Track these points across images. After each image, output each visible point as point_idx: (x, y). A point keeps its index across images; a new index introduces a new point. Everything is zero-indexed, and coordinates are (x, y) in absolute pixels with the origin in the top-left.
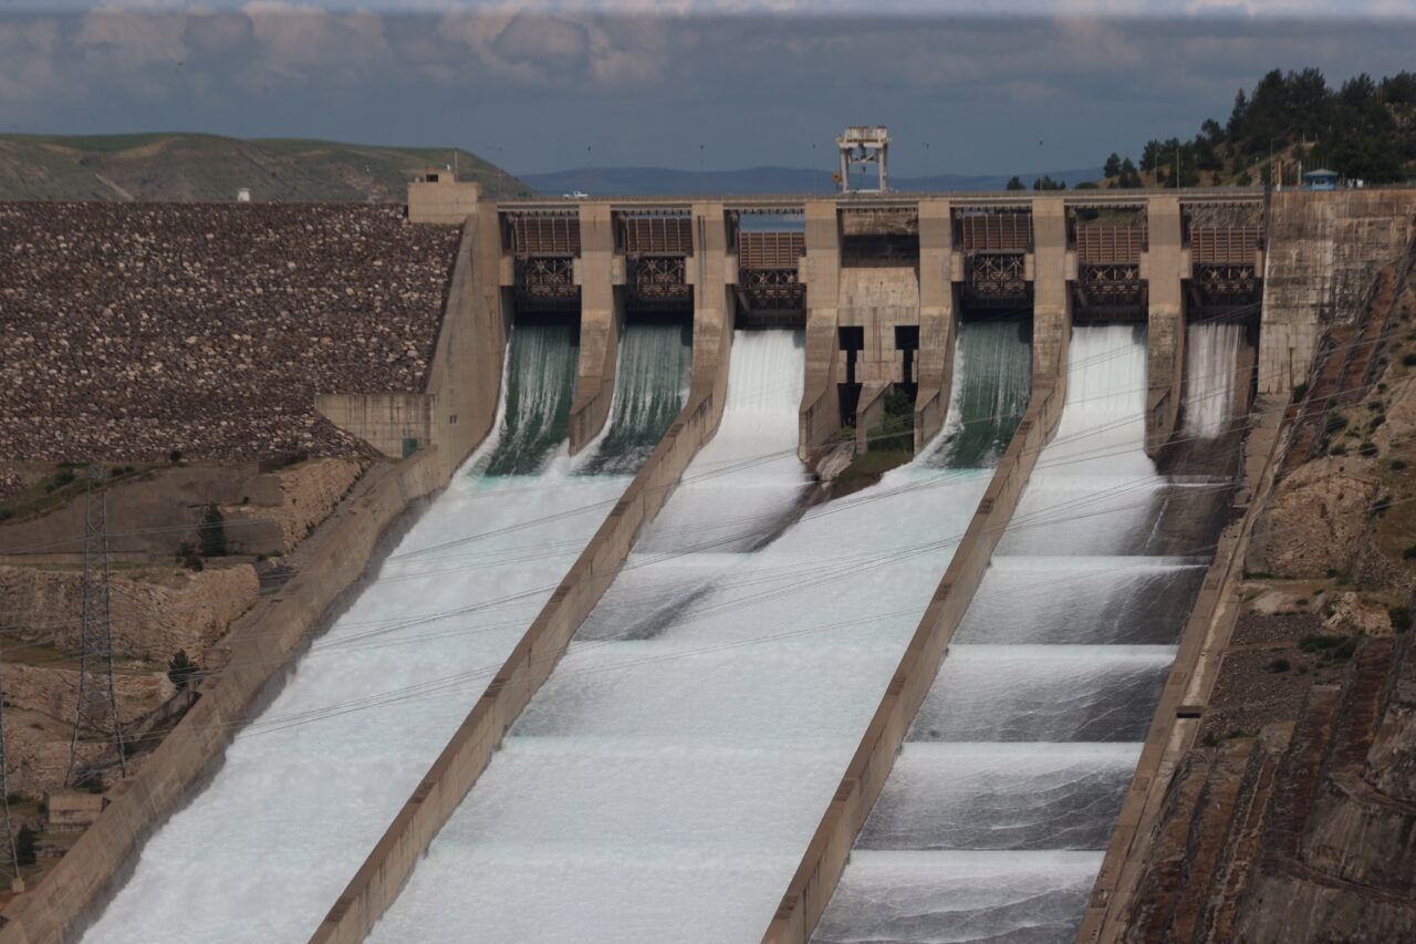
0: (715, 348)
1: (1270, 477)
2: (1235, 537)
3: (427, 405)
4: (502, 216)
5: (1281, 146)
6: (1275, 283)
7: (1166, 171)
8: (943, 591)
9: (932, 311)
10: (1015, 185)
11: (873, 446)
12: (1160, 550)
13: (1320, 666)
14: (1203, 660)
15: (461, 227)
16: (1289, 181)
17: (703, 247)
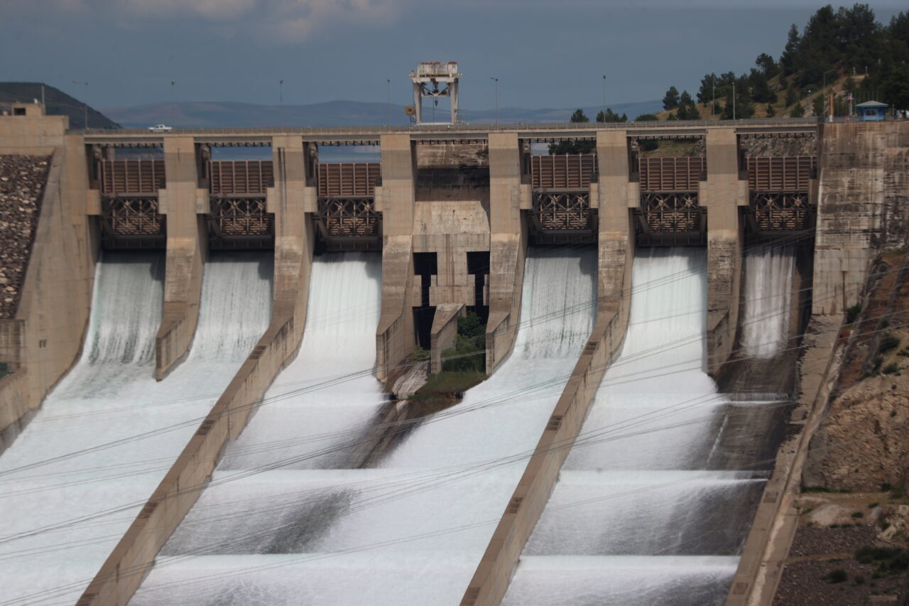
0: (296, 273)
1: (825, 395)
2: (793, 452)
4: (89, 148)
5: (833, 78)
6: (828, 209)
7: (723, 104)
8: (515, 505)
9: (501, 237)
10: (579, 117)
11: (447, 367)
12: (720, 464)
13: (876, 577)
14: (763, 571)
15: (49, 159)
16: (840, 112)
17: (284, 178)
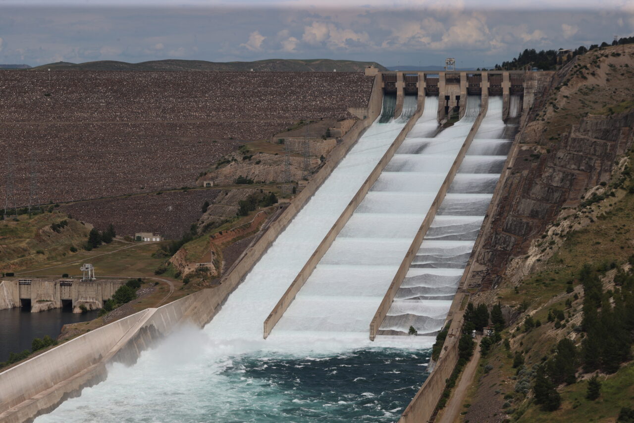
0: (422, 99)
1: (525, 125)
2: (518, 136)
3: (368, 110)
4: (382, 74)
5: (528, 63)
6: (527, 88)
7: (506, 67)
8: (464, 145)
9: (463, 93)
10: (478, 70)
11: (451, 118)
12: (504, 138)
13: (534, 160)
14: (512, 159)
15: (375, 76)
16: (529, 69)
17: (420, 81)
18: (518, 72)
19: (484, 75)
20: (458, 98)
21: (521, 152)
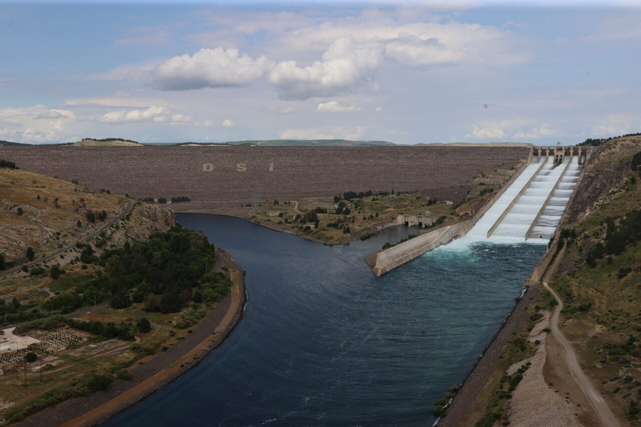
0: (548, 156)
1: (587, 165)
3: (528, 160)
4: (533, 148)
5: (589, 143)
6: (588, 153)
7: (580, 145)
9: (563, 154)
10: (569, 146)
11: (558, 163)
13: (589, 178)
14: (581, 178)
15: (530, 148)
16: (589, 146)
17: (547, 150)
18: (585, 146)
19: (572, 148)
20: (561, 156)
21: (584, 175)
